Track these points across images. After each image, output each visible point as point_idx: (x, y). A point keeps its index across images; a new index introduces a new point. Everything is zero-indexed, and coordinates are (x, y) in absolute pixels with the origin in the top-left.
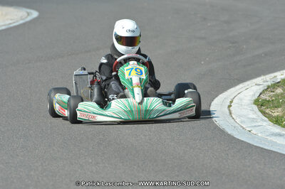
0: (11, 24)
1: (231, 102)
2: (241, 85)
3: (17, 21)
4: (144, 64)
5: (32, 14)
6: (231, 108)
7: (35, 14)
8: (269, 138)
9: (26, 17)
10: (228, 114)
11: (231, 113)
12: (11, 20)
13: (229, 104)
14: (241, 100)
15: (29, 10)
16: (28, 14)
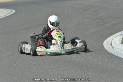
5: (12, 11)
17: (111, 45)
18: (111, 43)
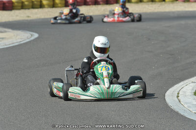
0: (21, 41)
3: (25, 40)
4: (110, 64)
5: (34, 35)
7: (36, 35)
9: (31, 38)
12: (21, 39)
15: (32, 33)
16: (32, 35)
17: (178, 96)
18: (178, 94)
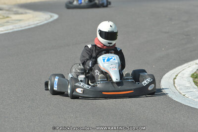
0: (38, 23)
1: (176, 76)
2: (186, 65)
3: (43, 22)
5: (54, 16)
6: (176, 80)
8: (196, 100)
9: (50, 19)
10: (173, 83)
11: (174, 83)
12: (39, 21)
13: (174, 77)
14: (183, 74)
15: (51, 14)
16: (51, 17)
